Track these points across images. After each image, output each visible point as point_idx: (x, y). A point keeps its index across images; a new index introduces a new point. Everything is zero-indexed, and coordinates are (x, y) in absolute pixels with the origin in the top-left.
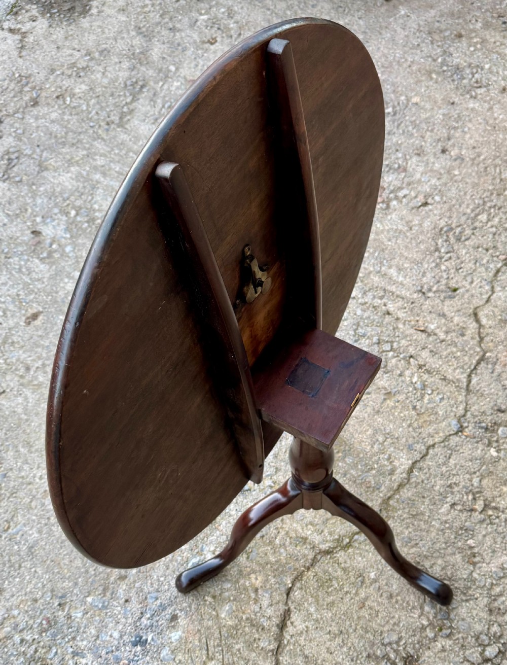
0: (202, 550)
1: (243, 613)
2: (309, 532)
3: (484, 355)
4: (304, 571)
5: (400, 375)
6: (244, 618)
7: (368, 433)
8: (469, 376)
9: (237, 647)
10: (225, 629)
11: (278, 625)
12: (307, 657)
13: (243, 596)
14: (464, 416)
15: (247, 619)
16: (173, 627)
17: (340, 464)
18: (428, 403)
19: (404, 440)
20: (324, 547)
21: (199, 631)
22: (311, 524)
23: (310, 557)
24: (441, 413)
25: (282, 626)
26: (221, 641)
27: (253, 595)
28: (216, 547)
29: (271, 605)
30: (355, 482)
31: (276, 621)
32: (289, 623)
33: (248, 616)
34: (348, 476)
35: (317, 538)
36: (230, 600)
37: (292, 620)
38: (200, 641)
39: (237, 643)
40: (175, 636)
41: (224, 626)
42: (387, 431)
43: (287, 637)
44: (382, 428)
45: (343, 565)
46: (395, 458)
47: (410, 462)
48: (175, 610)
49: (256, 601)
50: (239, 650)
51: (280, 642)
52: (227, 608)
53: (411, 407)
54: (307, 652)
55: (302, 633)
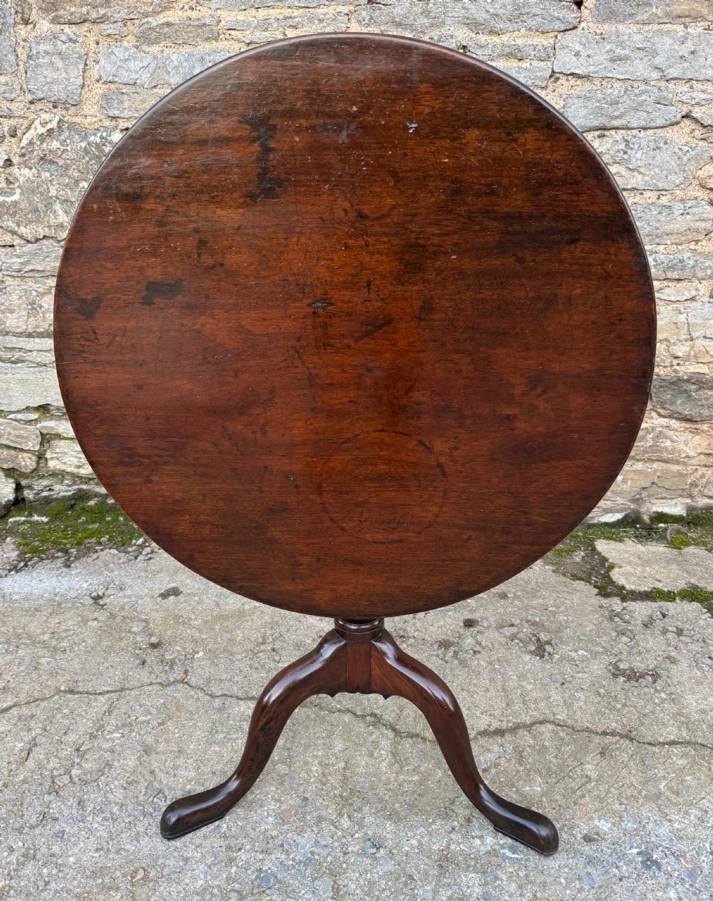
0: (488, 853)
1: (518, 771)
2: (382, 752)
3: (65, 692)
4: (429, 741)
5: (112, 751)
6: (522, 768)
7: (217, 749)
8: (100, 694)
9: (555, 761)
10: (549, 780)
11: (502, 736)
12: (507, 705)
13: (502, 779)
14: (160, 683)
15: (521, 765)
16: (597, 834)
17: (276, 758)
18: (151, 714)
19: (214, 717)
20: (390, 734)
21: (575, 804)
22: (371, 755)
23: (409, 740)
24: (162, 701)
25: (500, 732)
26: (564, 777)
27: (493, 771)
28: (473, 837)
29: (488, 750)
30: (293, 737)
31: (499, 739)
32: (492, 729)
33: (517, 766)
34: (289, 746)
35: (385, 744)
36: (517, 790)
37: (486, 727)
38: (583, 796)
39: (550, 762)
40: (604, 826)
41: (547, 783)
42: (207, 734)
43: (504, 726)
44: (204, 740)
45: (398, 712)
46: (242, 715)
47: (242, 703)
48: (580, 844)
49: (496, 765)
50: (556, 757)
51: (514, 729)
52: (528, 788)
53: (162, 727)
54: (504, 705)
55: (491, 715)
